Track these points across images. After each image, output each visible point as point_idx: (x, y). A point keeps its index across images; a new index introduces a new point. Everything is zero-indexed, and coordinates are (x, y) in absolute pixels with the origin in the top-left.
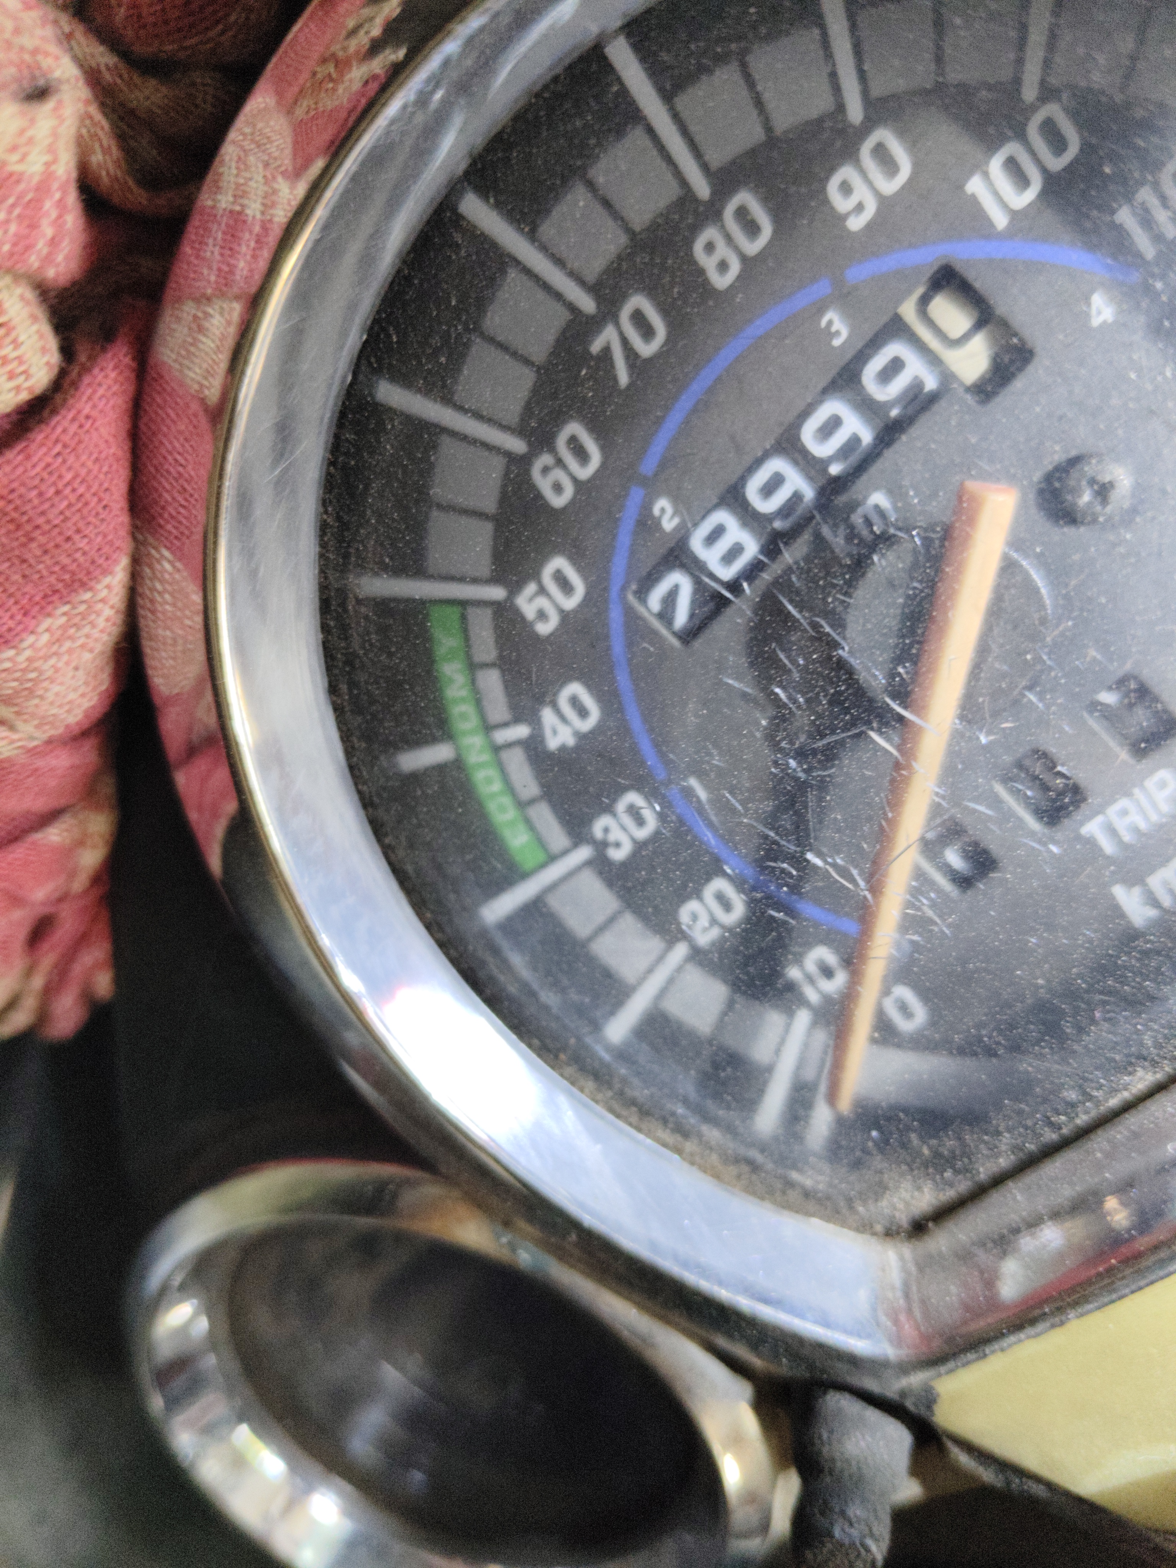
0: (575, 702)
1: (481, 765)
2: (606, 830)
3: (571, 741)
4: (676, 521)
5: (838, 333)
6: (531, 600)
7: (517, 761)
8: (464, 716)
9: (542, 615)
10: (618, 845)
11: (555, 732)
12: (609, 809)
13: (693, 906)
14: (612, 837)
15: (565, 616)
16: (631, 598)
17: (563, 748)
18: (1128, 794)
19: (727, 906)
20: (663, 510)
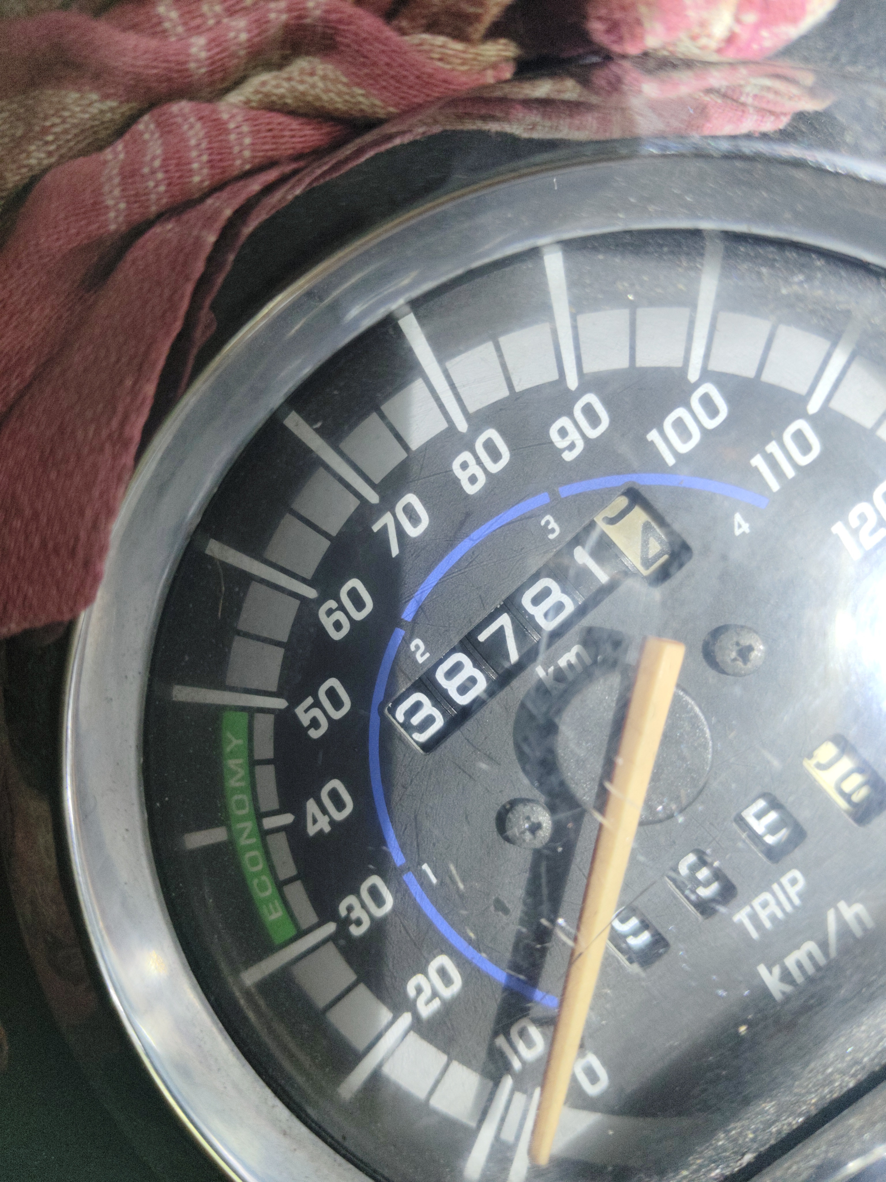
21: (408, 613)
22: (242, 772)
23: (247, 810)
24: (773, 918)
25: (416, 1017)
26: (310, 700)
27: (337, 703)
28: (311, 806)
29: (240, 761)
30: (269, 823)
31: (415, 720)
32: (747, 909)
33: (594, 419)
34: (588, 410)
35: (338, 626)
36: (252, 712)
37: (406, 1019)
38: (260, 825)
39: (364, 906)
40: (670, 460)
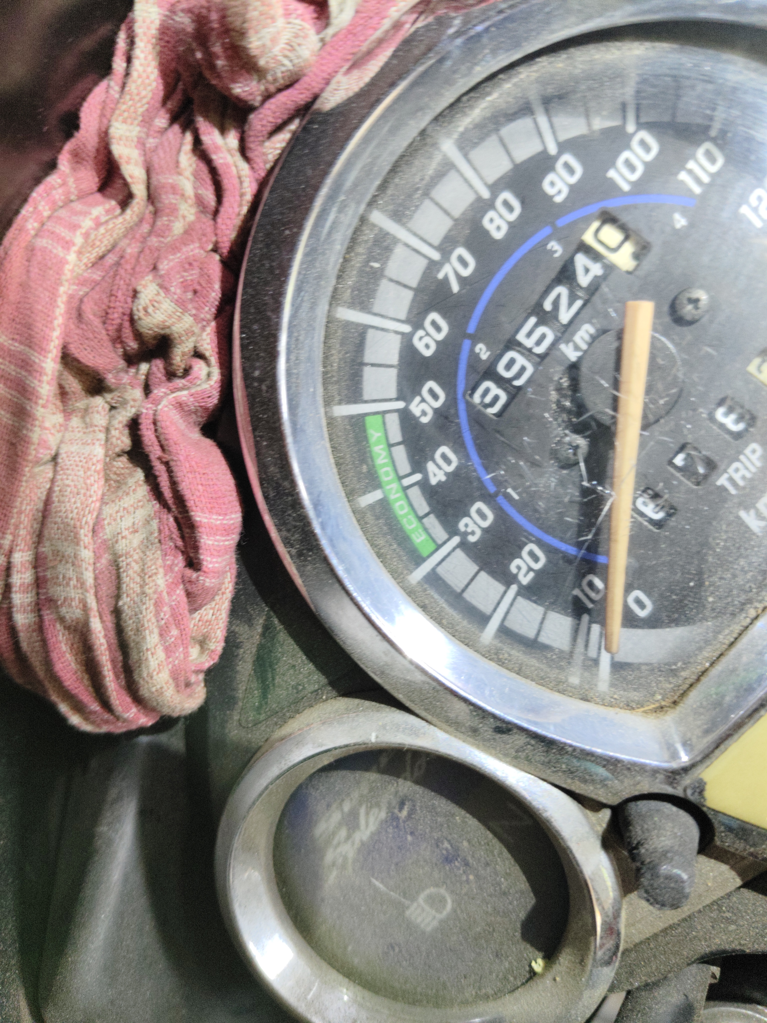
0: (444, 457)
1: (397, 500)
2: (466, 525)
3: (443, 478)
4: (488, 353)
5: (556, 252)
6: (417, 405)
7: (416, 494)
8: (387, 474)
9: (424, 413)
10: (473, 533)
11: (435, 475)
12: (467, 514)
13: (517, 562)
14: (469, 530)
15: (436, 411)
16: (468, 397)
17: (440, 484)
18: (738, 460)
19: (536, 559)
20: (481, 349)
21: (471, 328)
22: (384, 453)
23: (392, 476)
24: (744, 478)
25: (521, 586)
26: (418, 399)
27: (435, 396)
28: (431, 466)
29: (381, 447)
30: (407, 482)
31: (488, 399)
32: (725, 476)
33: (571, 171)
34: (567, 166)
35: (427, 346)
36: (384, 413)
37: (514, 588)
38: (401, 484)
39: (475, 523)
40: (626, 187)
